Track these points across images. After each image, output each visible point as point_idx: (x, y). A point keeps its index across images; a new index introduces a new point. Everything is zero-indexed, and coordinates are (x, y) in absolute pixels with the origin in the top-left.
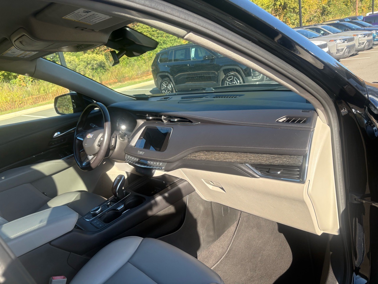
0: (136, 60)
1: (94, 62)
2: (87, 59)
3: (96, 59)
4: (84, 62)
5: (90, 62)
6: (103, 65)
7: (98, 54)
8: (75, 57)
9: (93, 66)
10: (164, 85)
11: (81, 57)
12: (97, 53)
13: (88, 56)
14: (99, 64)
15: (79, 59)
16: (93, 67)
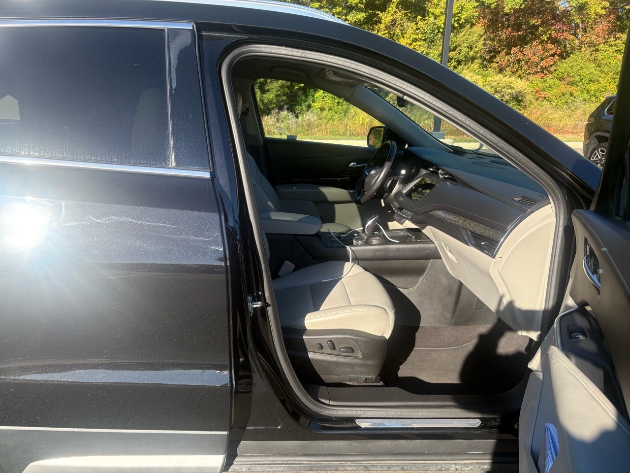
0: (586, 101)
1: (507, 91)
2: (498, 84)
3: (512, 86)
4: (492, 87)
5: (501, 89)
6: (520, 98)
7: (521, 78)
8: (480, 77)
9: (503, 96)
10: (597, 154)
11: (490, 79)
12: (520, 76)
13: (502, 78)
14: (514, 94)
15: (486, 81)
16: (503, 98)
